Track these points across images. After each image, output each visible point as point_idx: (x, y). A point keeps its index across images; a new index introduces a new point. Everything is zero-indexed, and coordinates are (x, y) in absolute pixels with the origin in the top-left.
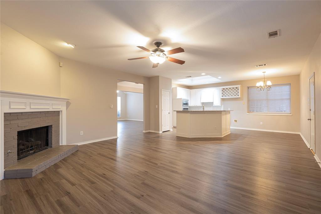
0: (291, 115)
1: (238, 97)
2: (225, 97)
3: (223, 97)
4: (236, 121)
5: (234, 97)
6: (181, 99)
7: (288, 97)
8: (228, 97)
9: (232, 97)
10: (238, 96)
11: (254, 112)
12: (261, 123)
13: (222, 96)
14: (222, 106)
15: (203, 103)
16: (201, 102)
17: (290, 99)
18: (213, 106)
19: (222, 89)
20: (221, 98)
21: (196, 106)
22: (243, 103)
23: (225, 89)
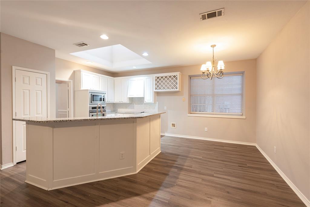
0: (244, 117)
1: (176, 90)
2: (159, 90)
3: (157, 91)
4: (173, 125)
5: (172, 90)
6: (87, 90)
7: (239, 92)
8: (163, 90)
9: (169, 90)
10: (177, 88)
11: (197, 112)
12: (206, 129)
13: (156, 89)
14: (156, 103)
16: (129, 96)
17: (242, 95)
18: (145, 103)
19: (156, 78)
20: (154, 92)
21: (121, 102)
22: (183, 99)
23: (160, 78)
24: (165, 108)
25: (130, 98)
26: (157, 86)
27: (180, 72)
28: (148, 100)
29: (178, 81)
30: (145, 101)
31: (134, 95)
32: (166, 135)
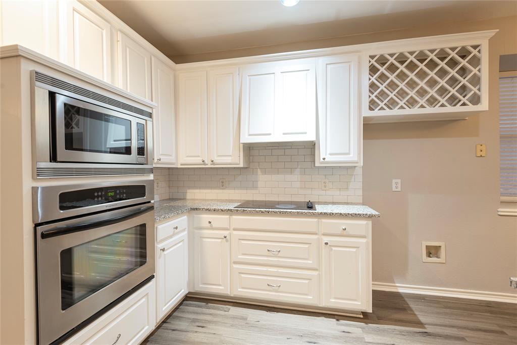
2: (387, 113)
3: (377, 113)
5: (450, 110)
9: (436, 110)
10: (476, 100)
13: (372, 105)
15: (249, 149)
16: (246, 139)
18: (317, 164)
19: (373, 61)
20: (365, 118)
21: (207, 164)
22: (479, 148)
23: (392, 60)
24: (396, 185)
25: (247, 147)
26: (376, 96)
27: (492, 33)
28: (331, 154)
29: (484, 71)
30: (324, 159)
31: (270, 134)
32: (401, 290)
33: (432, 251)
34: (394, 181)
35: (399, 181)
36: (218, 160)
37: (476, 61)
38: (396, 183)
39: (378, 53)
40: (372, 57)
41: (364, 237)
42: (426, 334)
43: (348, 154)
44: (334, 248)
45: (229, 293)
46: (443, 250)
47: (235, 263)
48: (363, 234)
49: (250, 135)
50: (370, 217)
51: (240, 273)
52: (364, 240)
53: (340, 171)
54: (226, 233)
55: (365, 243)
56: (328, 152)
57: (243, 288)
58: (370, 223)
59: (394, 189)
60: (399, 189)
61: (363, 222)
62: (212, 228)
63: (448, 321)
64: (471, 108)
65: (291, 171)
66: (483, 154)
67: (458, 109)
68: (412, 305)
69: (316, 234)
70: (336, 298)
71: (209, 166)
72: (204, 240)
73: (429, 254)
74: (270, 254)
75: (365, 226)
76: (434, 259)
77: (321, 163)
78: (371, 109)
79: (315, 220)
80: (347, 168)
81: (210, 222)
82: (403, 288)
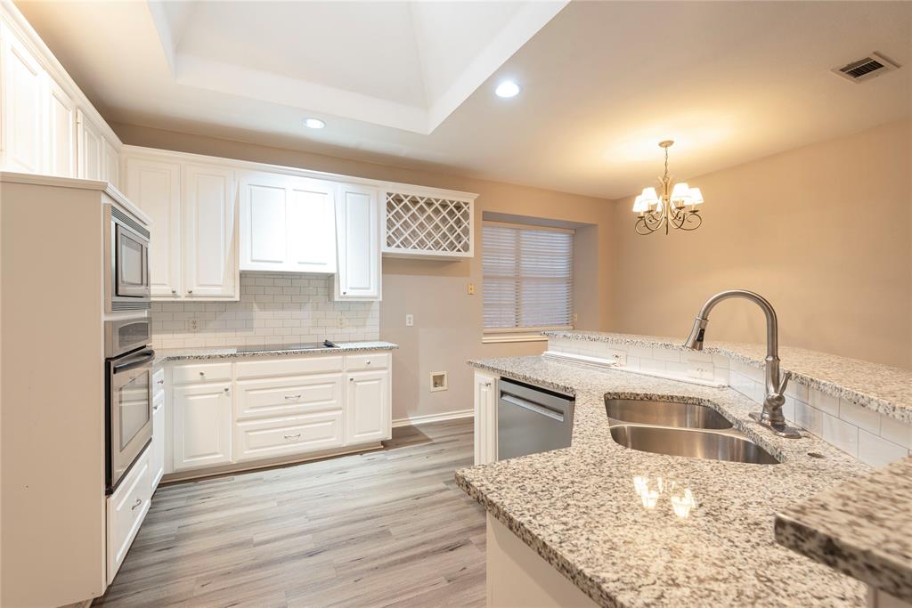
2: (403, 251)
3: (393, 250)
10: (466, 248)
13: (390, 241)
15: (248, 279)
18: (336, 299)
19: (390, 199)
20: (383, 254)
21: (179, 297)
22: (470, 287)
23: (406, 201)
24: (410, 320)
25: (244, 275)
26: (393, 233)
27: (476, 196)
28: (351, 288)
29: (471, 224)
30: (345, 293)
31: (281, 262)
32: (413, 423)
33: (438, 381)
34: (408, 316)
35: (411, 316)
36: (197, 290)
37: (466, 215)
38: (410, 318)
39: (395, 192)
40: (390, 194)
41: (385, 368)
42: (434, 444)
43: (368, 289)
44: (359, 384)
45: (231, 460)
46: (446, 378)
47: (238, 421)
48: (385, 365)
49: (253, 261)
50: (391, 348)
51: (247, 432)
52: (386, 372)
53: (358, 307)
54: (227, 385)
55: (386, 375)
56: (349, 286)
57: (251, 449)
58: (391, 354)
59: (408, 324)
60: (412, 324)
61: (385, 355)
62: (204, 382)
63: (448, 433)
64: (463, 254)
65: (300, 306)
66: (472, 292)
67: (454, 254)
68: (423, 430)
69: (340, 371)
70: (359, 433)
71: (183, 299)
72: (191, 398)
73: (436, 385)
74: (288, 401)
75: (385, 359)
76: (440, 388)
77: (342, 297)
78: (389, 245)
79: (340, 357)
80: (364, 303)
81: (202, 374)
82: (415, 420)
